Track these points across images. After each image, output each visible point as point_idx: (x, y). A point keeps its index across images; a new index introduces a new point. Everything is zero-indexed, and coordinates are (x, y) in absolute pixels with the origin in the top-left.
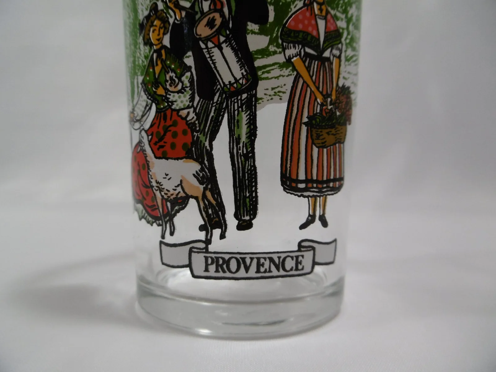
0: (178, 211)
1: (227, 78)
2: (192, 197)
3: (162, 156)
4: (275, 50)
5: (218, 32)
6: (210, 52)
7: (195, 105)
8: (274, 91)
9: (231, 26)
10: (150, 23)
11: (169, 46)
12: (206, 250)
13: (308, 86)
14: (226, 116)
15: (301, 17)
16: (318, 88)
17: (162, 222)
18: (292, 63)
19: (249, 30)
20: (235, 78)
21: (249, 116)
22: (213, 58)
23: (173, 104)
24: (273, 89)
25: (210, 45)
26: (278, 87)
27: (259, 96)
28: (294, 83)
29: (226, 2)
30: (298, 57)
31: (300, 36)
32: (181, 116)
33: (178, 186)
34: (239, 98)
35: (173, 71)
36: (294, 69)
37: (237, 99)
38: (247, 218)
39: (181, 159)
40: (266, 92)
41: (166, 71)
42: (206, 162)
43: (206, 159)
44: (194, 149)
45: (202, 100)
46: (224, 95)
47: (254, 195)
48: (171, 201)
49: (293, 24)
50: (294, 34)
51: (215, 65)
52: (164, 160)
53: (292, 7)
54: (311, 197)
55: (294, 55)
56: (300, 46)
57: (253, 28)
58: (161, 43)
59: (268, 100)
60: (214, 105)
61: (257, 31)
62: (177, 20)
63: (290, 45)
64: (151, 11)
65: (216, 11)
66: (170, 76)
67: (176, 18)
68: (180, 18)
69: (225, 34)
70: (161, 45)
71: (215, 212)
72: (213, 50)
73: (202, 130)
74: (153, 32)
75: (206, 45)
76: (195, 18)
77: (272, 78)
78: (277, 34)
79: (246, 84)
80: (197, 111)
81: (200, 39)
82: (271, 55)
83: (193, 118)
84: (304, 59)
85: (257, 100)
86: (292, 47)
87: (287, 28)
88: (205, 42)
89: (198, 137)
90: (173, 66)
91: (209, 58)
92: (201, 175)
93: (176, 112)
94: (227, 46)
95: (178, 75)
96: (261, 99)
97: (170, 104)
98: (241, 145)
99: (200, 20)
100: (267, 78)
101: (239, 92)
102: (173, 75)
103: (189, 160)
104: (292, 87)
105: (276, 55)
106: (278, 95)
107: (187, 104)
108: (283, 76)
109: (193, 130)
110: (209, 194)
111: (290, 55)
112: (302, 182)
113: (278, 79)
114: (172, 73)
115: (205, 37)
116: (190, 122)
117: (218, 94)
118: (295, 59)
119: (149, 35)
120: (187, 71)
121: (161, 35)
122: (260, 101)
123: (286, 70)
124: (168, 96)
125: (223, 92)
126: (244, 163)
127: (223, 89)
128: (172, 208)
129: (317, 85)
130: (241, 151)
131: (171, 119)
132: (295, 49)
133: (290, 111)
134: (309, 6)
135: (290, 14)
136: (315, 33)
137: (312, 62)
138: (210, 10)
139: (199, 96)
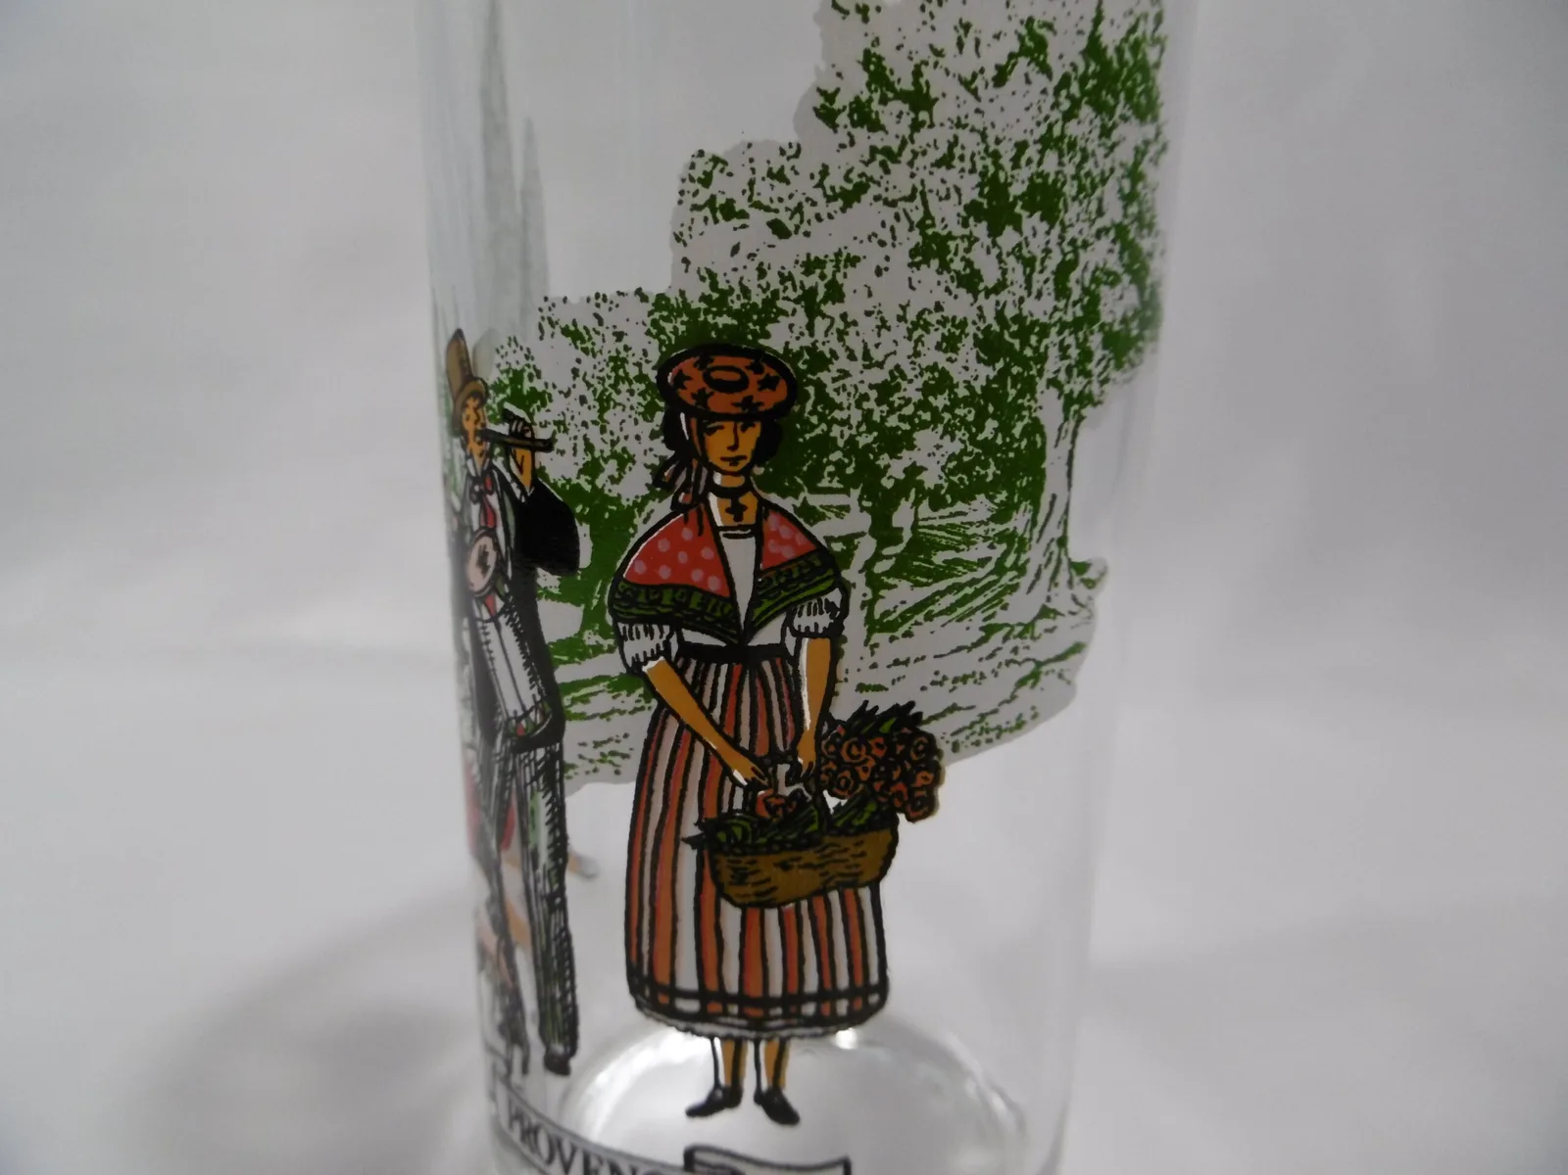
1: (510, 700)
4: (597, 642)
5: (493, 586)
6: (486, 631)
7: (477, 745)
8: (600, 749)
9: (510, 573)
12: (509, 1082)
13: (696, 736)
14: (514, 793)
15: (664, 546)
16: (734, 742)
18: (644, 676)
19: (539, 586)
20: (523, 707)
21: (550, 805)
22: (490, 647)
24: (597, 744)
25: (485, 613)
26: (610, 740)
28: (651, 730)
29: (500, 513)
30: (662, 658)
31: (666, 600)
34: (532, 755)
36: (651, 692)
37: (529, 756)
38: (560, 1048)
40: (583, 751)
43: (495, 879)
46: (509, 742)
47: (570, 1000)
49: (641, 568)
50: (647, 597)
51: (493, 664)
53: (638, 521)
54: (722, 1039)
55: (649, 655)
56: (667, 629)
57: (548, 584)
59: (587, 773)
60: (497, 758)
61: (556, 591)
63: (637, 629)
65: (487, 531)
69: (502, 593)
72: (489, 627)
73: (487, 810)
75: (480, 611)
76: (465, 540)
77: (594, 716)
78: (601, 599)
79: (542, 724)
80: (481, 761)
81: (473, 594)
82: (589, 656)
83: (477, 774)
84: (680, 664)
85: (564, 767)
86: (643, 634)
87: (625, 580)
88: (479, 603)
91: (485, 643)
92: (492, 910)
94: (507, 624)
96: (573, 766)
98: (541, 871)
99: (471, 547)
100: (582, 716)
101: (530, 742)
104: (647, 744)
105: (601, 656)
106: (611, 762)
108: (622, 712)
110: (503, 962)
111: (637, 655)
112: (686, 995)
113: (608, 720)
115: (478, 592)
117: (500, 736)
118: (652, 664)
122: (571, 772)
123: (628, 695)
125: (506, 732)
126: (547, 916)
127: (506, 726)
129: (729, 731)
130: (541, 886)
132: (652, 638)
133: (643, 807)
134: (692, 509)
135: (633, 541)
136: (714, 584)
137: (707, 669)
138: (480, 527)
139: (479, 726)
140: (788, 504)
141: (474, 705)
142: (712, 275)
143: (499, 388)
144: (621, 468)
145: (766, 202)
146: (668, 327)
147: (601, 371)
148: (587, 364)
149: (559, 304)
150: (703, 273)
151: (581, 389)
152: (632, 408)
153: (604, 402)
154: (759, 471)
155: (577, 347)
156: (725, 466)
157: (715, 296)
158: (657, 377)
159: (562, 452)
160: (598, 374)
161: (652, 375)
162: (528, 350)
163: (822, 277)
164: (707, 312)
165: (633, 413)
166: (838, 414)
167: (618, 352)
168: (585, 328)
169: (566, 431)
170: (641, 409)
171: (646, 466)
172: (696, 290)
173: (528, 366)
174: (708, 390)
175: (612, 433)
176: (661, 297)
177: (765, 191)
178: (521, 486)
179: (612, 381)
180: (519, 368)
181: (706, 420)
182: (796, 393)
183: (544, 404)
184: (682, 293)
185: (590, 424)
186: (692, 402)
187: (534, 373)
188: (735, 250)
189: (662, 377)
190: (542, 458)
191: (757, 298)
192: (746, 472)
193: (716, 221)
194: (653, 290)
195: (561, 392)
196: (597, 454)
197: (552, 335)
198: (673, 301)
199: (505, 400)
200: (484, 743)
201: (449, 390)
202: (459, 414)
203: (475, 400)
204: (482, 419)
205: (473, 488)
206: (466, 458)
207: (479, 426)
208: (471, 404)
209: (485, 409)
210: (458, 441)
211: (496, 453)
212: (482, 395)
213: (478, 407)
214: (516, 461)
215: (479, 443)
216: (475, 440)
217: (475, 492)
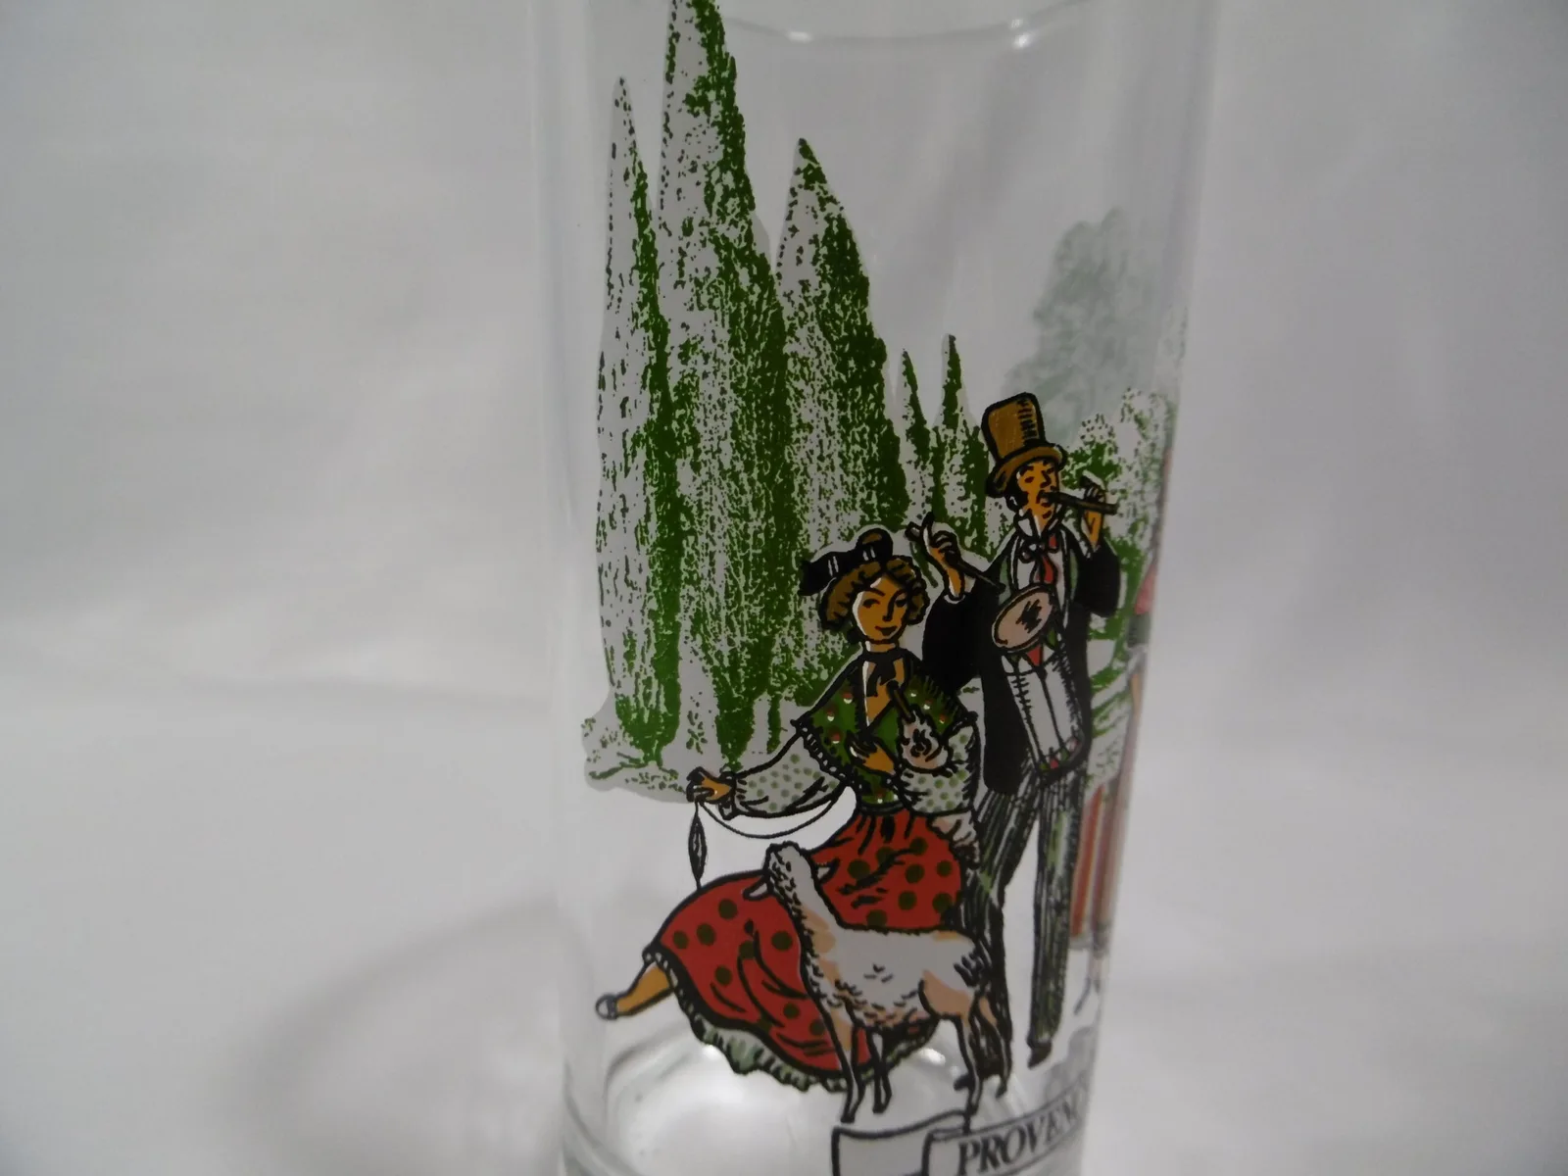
0: (905, 1054)
1: (1047, 741)
2: (946, 1017)
3: (866, 924)
5: (1042, 639)
6: (1023, 683)
7: (976, 804)
8: (1108, 754)
9: (1065, 623)
11: (919, 655)
12: (966, 1129)
14: (1036, 825)
17: (850, 1084)
19: (1091, 631)
20: (1060, 741)
21: (1071, 821)
22: (1027, 697)
23: (916, 800)
24: (1106, 751)
25: (1024, 666)
29: (1062, 569)
32: (937, 831)
33: (912, 994)
34: (1063, 781)
35: (925, 718)
37: (1059, 784)
38: (1045, 1037)
39: (928, 930)
40: (1099, 760)
41: (902, 715)
42: (987, 935)
43: (988, 926)
44: (962, 907)
45: (993, 792)
46: (1038, 780)
48: (884, 1033)
51: (1027, 713)
52: (873, 935)
58: (895, 639)
59: (1099, 777)
60: (1018, 803)
61: (1102, 631)
62: (951, 598)
64: (861, 547)
65: (1041, 588)
66: (916, 732)
67: (946, 591)
68: (959, 592)
69: (1052, 642)
70: (892, 646)
71: (993, 1042)
72: (1028, 678)
73: (987, 863)
74: (867, 603)
75: (1015, 665)
76: (997, 600)
79: (1074, 750)
80: (980, 819)
81: (1004, 651)
82: (1113, 680)
83: (969, 834)
85: (1086, 779)
88: (1014, 659)
89: (976, 880)
90: (926, 707)
91: (1017, 696)
92: (973, 964)
93: (924, 820)
94: (1054, 670)
95: (940, 731)
97: (909, 798)
99: (1009, 605)
100: (1103, 731)
101: (1063, 771)
102: (926, 728)
103: (948, 934)
107: (957, 801)
109: (966, 864)
110: (985, 1006)
113: (1114, 727)
114: (922, 723)
115: (1014, 648)
116: (960, 844)
117: (1026, 780)
119: (849, 606)
120: (965, 725)
121: (896, 621)
124: (904, 778)
125: (1037, 772)
127: (1037, 766)
130: (1053, 898)
131: (907, 835)
138: (1032, 584)
139: (986, 783)
141: (978, 766)
143: (1079, 457)
144: (1144, 527)
147: (1147, 452)
148: (1142, 446)
151: (1137, 464)
153: (1145, 477)
155: (1139, 432)
159: (1121, 515)
160: (1145, 454)
162: (1112, 429)
168: (1145, 418)
169: (1126, 498)
173: (1110, 442)
175: (1144, 501)
179: (1149, 461)
180: (1102, 442)
183: (1116, 476)
185: (1137, 493)
187: (1113, 448)
195: (1127, 467)
196: (1137, 517)
197: (1129, 419)
199: (1083, 469)
200: (994, 796)
201: (986, 449)
202: (1008, 476)
203: (1045, 464)
204: (1054, 484)
205: (1026, 548)
206: (1017, 518)
207: (1047, 489)
208: (1039, 466)
209: (1060, 474)
210: (1002, 501)
211: (1067, 515)
212: (1057, 462)
213: (1049, 471)
214: (1087, 522)
215: (1046, 505)
216: (1038, 501)
217: (1029, 551)
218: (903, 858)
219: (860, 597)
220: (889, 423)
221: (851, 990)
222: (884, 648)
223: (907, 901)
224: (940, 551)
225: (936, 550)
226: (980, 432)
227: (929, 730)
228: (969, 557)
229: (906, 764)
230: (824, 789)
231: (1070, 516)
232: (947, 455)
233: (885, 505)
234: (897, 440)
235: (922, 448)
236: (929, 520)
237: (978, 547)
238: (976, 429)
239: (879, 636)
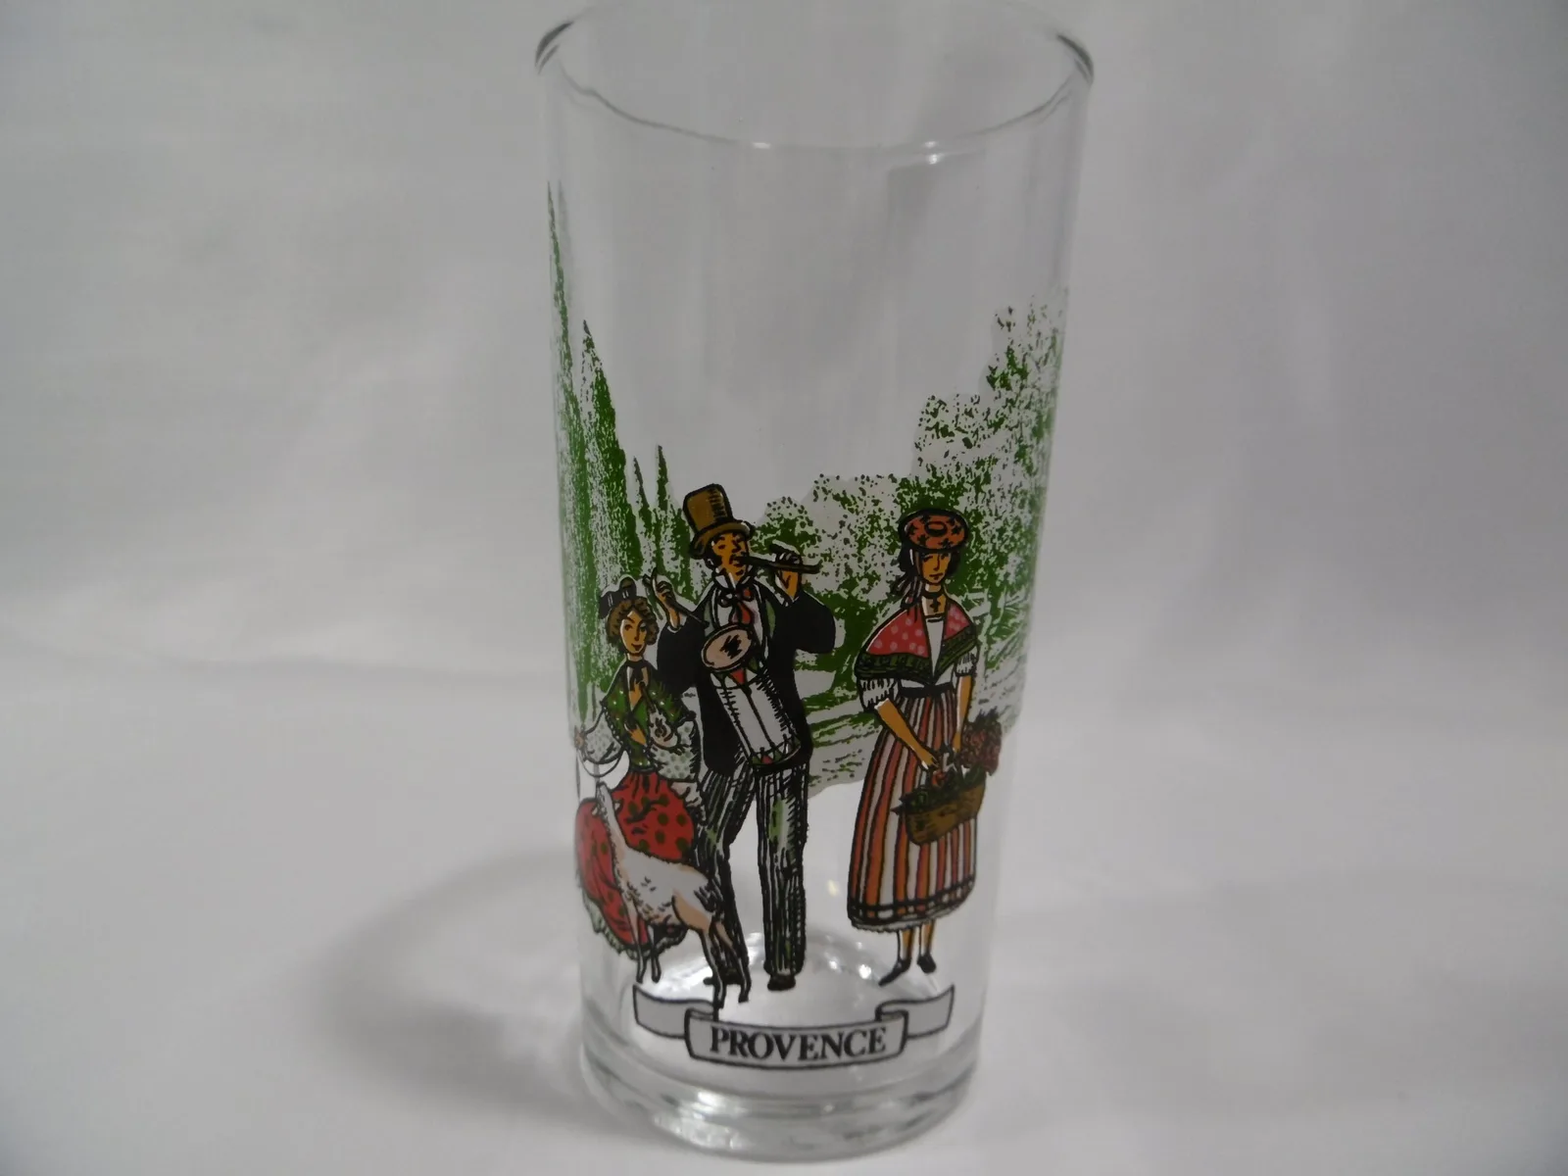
0: (668, 946)
1: (757, 742)
2: (693, 928)
3: (640, 847)
4: (844, 694)
5: (745, 663)
6: (730, 695)
7: (701, 778)
8: (840, 763)
9: (766, 654)
10: (618, 609)
11: (655, 666)
12: (715, 1017)
13: (904, 744)
14: (754, 804)
15: (895, 630)
16: (923, 745)
17: (638, 955)
18: (876, 712)
19: (798, 663)
20: (772, 744)
21: (792, 808)
22: (734, 706)
23: (660, 767)
24: (838, 760)
25: (729, 683)
26: (848, 755)
27: (812, 773)
28: (877, 745)
29: (759, 613)
30: (887, 699)
31: (893, 663)
32: (674, 792)
33: (668, 905)
34: (778, 775)
35: (661, 710)
36: (879, 721)
37: (774, 777)
38: (786, 972)
39: (675, 862)
40: (827, 766)
41: (648, 707)
42: (718, 876)
43: (717, 871)
45: (712, 772)
46: (752, 770)
47: (799, 934)
48: (655, 927)
49: (879, 645)
50: (881, 662)
51: (736, 718)
52: (642, 855)
53: (879, 616)
54: (903, 930)
55: (879, 698)
56: (892, 681)
57: (805, 660)
58: (641, 654)
59: (829, 780)
60: (735, 783)
61: (813, 664)
62: (672, 628)
63: (873, 682)
64: (622, 589)
65: (740, 626)
66: (657, 719)
67: (668, 624)
68: (677, 624)
69: (755, 668)
70: (640, 658)
71: (732, 959)
72: (734, 692)
73: (712, 823)
74: (627, 627)
75: (722, 682)
76: (704, 632)
77: (836, 742)
78: (849, 667)
79: (790, 753)
80: (704, 789)
81: (712, 670)
82: (837, 704)
83: (696, 800)
84: (898, 701)
85: (809, 779)
86: (876, 685)
87: (867, 653)
88: (721, 676)
89: (704, 834)
90: (662, 703)
91: (726, 704)
92: (709, 895)
93: (666, 782)
94: (759, 689)
95: (672, 721)
96: (816, 777)
97: (656, 765)
98: (779, 854)
99: (713, 637)
100: (829, 743)
101: (777, 767)
102: (661, 717)
103: (686, 867)
104: (874, 754)
105: (846, 703)
106: (848, 770)
107: (687, 773)
108: (858, 737)
109: (696, 820)
110: (721, 929)
111: (872, 699)
112: (885, 908)
113: (848, 743)
114: (660, 714)
115: (720, 669)
116: (691, 805)
117: (740, 767)
118: (881, 704)
119: (618, 627)
120: (688, 720)
121: (641, 642)
122: (815, 782)
123: (864, 725)
124: (652, 750)
125: (749, 763)
126: (783, 883)
127: (749, 759)
128: (657, 939)
129: (922, 739)
130: (778, 864)
131: (657, 791)
132: (882, 687)
133: (868, 795)
134: (911, 607)
135: (875, 628)
136: (921, 651)
137: (913, 702)
138: (730, 623)
139: (707, 764)
140: (959, 600)
141: (699, 750)
142: (934, 469)
143: (766, 529)
144: (871, 584)
145: (963, 428)
146: (907, 498)
147: (862, 523)
148: (852, 519)
149: (833, 480)
150: (930, 467)
151: (846, 533)
152: (881, 546)
153: (862, 543)
154: (948, 582)
155: (845, 508)
156: (931, 580)
157: (935, 480)
158: (898, 528)
159: (827, 574)
160: (859, 525)
161: (896, 527)
162: (802, 507)
163: (983, 470)
164: (929, 490)
165: (881, 550)
166: (984, 547)
167: (874, 512)
168: (852, 496)
169: (831, 560)
170: (887, 547)
171: (887, 582)
172: (925, 477)
173: (802, 517)
174: (927, 535)
175: (866, 562)
176: (904, 480)
177: (964, 421)
178: (784, 595)
179: (869, 530)
180: (791, 518)
181: (924, 552)
182: (968, 537)
183: (813, 542)
184: (917, 478)
185: (850, 556)
186: (917, 542)
187: (806, 522)
188: (947, 454)
189: (901, 528)
190: (808, 578)
191: (955, 482)
192: (942, 582)
193: (938, 437)
194: (899, 477)
195: (829, 536)
196: (854, 575)
197: (825, 499)
198: (911, 483)
199: (773, 538)
200: (713, 775)
201: (687, 524)
202: (705, 543)
203: (734, 536)
204: (743, 549)
205: (723, 596)
206: (714, 575)
207: (738, 554)
208: (729, 538)
209: (748, 542)
210: (702, 562)
211: (759, 573)
212: (745, 533)
213: (739, 541)
214: (781, 579)
215: (737, 566)
216: (731, 562)
217: (726, 599)
218: (655, 806)
219: (623, 623)
220: (629, 506)
221: (635, 891)
222: (637, 659)
223: (660, 838)
224: (663, 595)
225: (660, 594)
226: (683, 513)
227: (664, 720)
228: (682, 601)
229: (653, 741)
230: (615, 750)
231: (762, 574)
232: (663, 528)
233: (631, 562)
234: (634, 518)
235: (648, 525)
236: (656, 572)
237: (687, 593)
238: (679, 510)
239: (633, 651)
